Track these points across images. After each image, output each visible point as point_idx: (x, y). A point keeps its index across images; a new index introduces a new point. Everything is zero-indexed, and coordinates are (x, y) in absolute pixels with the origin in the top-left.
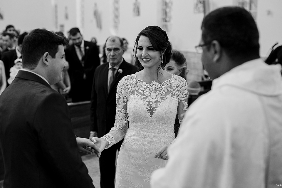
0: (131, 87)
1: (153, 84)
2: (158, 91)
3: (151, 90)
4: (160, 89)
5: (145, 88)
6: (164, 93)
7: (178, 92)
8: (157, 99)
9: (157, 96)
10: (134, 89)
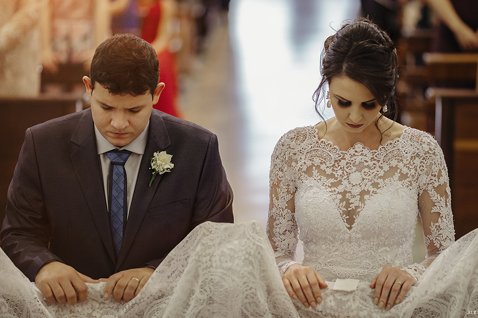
0: (303, 157)
1: (356, 152)
2: (368, 167)
3: (352, 165)
4: (371, 163)
5: (336, 161)
6: (382, 173)
7: (416, 170)
8: (363, 187)
9: (363, 179)
10: (309, 163)
